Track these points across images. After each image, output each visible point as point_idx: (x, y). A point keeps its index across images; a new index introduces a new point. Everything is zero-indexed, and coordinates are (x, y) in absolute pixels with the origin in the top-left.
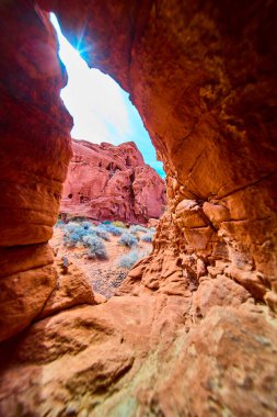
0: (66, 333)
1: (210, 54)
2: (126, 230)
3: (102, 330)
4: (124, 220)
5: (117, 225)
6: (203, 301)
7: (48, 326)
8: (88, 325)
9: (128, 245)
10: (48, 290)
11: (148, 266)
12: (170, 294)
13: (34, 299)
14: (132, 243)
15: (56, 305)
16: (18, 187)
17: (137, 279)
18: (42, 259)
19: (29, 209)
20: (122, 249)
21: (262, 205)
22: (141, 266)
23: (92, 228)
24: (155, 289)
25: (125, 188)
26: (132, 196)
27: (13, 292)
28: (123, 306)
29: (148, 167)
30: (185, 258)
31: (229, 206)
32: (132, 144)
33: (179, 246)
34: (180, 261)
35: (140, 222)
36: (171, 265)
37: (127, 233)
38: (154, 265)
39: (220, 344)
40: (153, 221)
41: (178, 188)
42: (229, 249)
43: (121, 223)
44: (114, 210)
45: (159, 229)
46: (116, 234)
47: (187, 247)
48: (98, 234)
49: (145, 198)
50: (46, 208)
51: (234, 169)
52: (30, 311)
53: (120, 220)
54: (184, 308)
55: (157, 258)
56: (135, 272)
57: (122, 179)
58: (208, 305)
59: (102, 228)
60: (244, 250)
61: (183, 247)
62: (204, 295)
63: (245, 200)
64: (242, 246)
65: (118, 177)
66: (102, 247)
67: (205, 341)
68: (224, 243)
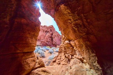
0: (39, 73)
1: (70, 16)
2: (50, 49)
3: (48, 73)
4: (50, 46)
5: (48, 47)
6: (71, 64)
7: (35, 71)
8: (44, 71)
9: (51, 53)
10: (35, 63)
11: (57, 58)
12: (63, 65)
13: (32, 65)
14: (52, 52)
15: (36, 67)
16: (29, 38)
17: (55, 62)
18: (33, 55)
19: (31, 43)
20: (49, 54)
21: (81, 42)
22: (56, 58)
23: (41, 48)
24: (59, 64)
25: (50, 37)
26: (52, 39)
27: (28, 63)
28: (52, 68)
29: (56, 32)
30: (67, 55)
31: (76, 42)
32: (52, 26)
33: (65, 52)
34: (66, 56)
35: (54, 46)
36: (63, 57)
37: (51, 50)
38: (59, 58)
39: (75, 72)
40: (58, 46)
41: (64, 38)
42: (77, 52)
43: (49, 47)
44: (47, 43)
45: (60, 48)
46: (48, 50)
47: (67, 52)
48: (42, 50)
49: (56, 40)
50: (34, 43)
51: (75, 35)
52: (31, 67)
53: (49, 46)
54: (67, 68)
55: (60, 56)
56: (54, 60)
57: (49, 35)
58: (72, 65)
59: (44, 48)
60: (79, 52)
61: (66, 53)
62: (72, 63)
63: (78, 41)
64: (79, 51)
65: (48, 34)
66: (43, 54)
67: (72, 72)
68: (75, 51)
